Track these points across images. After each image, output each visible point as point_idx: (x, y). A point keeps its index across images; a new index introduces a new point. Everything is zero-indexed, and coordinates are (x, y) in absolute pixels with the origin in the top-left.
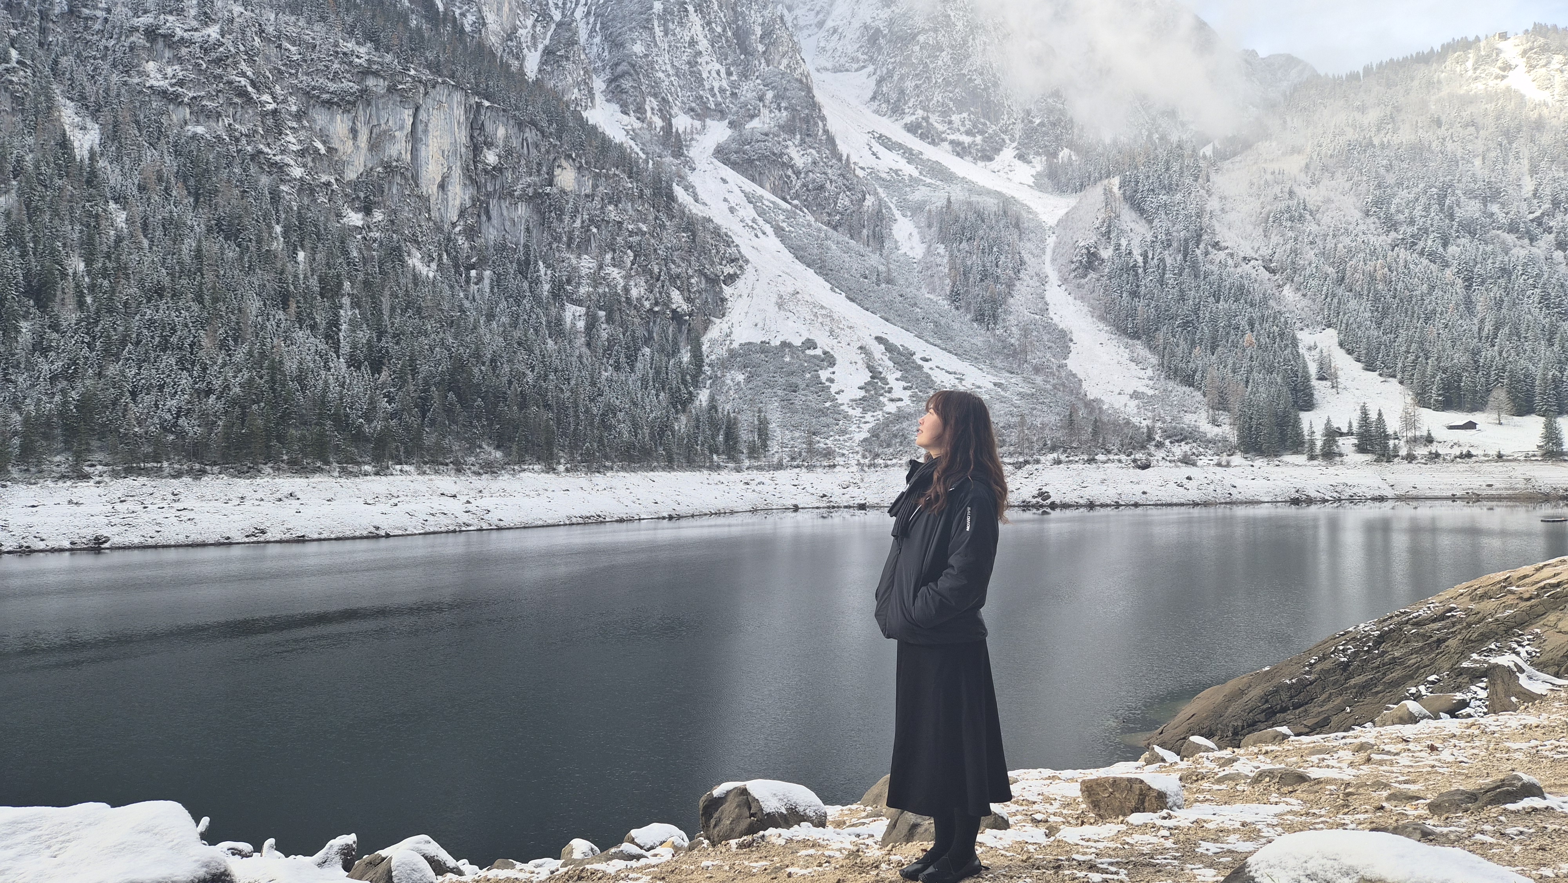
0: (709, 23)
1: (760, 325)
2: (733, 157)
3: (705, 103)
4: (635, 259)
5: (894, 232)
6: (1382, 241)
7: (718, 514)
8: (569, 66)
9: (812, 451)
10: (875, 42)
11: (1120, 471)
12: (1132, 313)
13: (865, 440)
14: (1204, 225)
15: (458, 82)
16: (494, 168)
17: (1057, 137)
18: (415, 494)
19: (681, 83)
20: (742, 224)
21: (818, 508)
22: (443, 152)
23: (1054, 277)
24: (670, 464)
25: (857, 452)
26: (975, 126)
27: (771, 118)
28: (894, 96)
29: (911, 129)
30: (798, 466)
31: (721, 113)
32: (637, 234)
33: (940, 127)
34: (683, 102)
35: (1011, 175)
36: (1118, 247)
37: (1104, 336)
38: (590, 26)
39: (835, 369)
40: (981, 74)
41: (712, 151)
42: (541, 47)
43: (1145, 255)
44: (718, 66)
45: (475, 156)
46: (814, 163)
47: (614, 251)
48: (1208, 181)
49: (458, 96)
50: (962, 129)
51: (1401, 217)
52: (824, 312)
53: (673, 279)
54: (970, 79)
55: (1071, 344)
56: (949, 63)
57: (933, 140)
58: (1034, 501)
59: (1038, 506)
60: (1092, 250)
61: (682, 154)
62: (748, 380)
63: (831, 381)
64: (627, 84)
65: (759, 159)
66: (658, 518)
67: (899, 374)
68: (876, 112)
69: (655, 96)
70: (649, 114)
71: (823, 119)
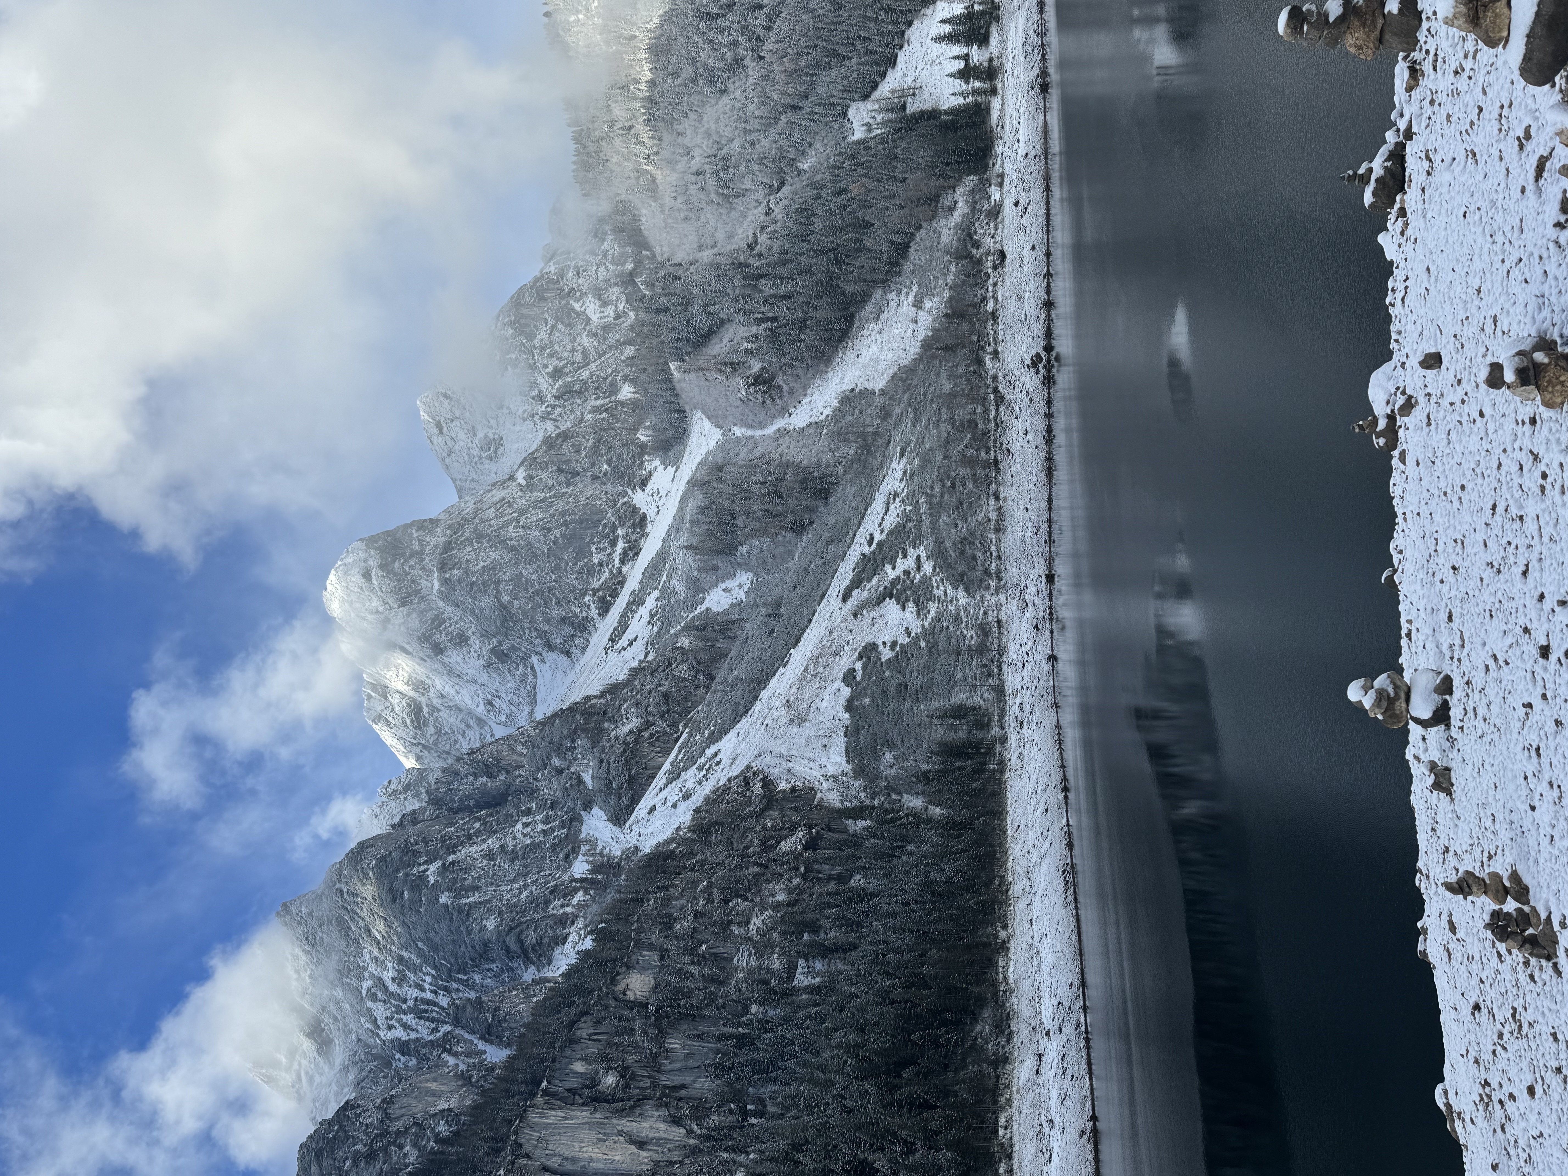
0: (469, 837)
1: (825, 741)
2: (625, 801)
3: (560, 841)
4: (740, 896)
5: (721, 610)
6: (753, 70)
7: (1060, 743)
8: (505, 1007)
9: (981, 649)
10: (506, 655)
11: (1007, 282)
12: (825, 324)
13: (967, 590)
14: (729, 261)
15: (517, 1116)
16: (622, 1076)
17: (624, 445)
18: (1037, 1105)
19: (535, 870)
20: (704, 783)
21: (1052, 632)
22: (599, 1140)
23: (780, 423)
24: (998, 813)
25: (982, 597)
26: (606, 537)
27: (583, 759)
28: (567, 630)
29: (605, 608)
30: (1000, 667)
31: (575, 820)
32: (710, 894)
33: (606, 575)
34: (558, 868)
35: (663, 493)
36: (749, 352)
37: (850, 356)
38: (461, 988)
39: (880, 643)
40: (549, 530)
41: (614, 828)
42: (481, 1045)
43: (759, 322)
44: (519, 826)
45: (607, 1101)
46: (637, 704)
47: (730, 922)
48: (680, 264)
49: (533, 1117)
50: (608, 551)
51: (729, 55)
52: (812, 667)
53: (766, 846)
54: (554, 543)
55: (857, 390)
56: (535, 566)
57: (619, 583)
58: (1042, 371)
59: (1049, 367)
60: (751, 380)
61: (619, 864)
62: (891, 746)
63: (894, 644)
64: (531, 937)
65: (630, 770)
66: (1067, 804)
67: (888, 568)
68: (583, 650)
69: (547, 903)
70: (569, 910)
71: (588, 698)
